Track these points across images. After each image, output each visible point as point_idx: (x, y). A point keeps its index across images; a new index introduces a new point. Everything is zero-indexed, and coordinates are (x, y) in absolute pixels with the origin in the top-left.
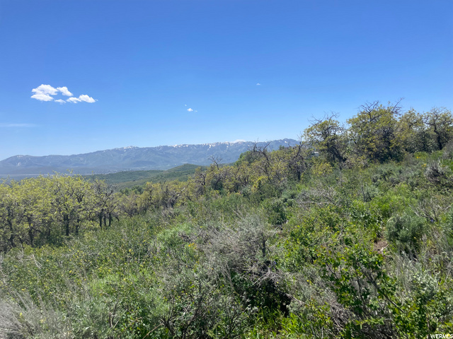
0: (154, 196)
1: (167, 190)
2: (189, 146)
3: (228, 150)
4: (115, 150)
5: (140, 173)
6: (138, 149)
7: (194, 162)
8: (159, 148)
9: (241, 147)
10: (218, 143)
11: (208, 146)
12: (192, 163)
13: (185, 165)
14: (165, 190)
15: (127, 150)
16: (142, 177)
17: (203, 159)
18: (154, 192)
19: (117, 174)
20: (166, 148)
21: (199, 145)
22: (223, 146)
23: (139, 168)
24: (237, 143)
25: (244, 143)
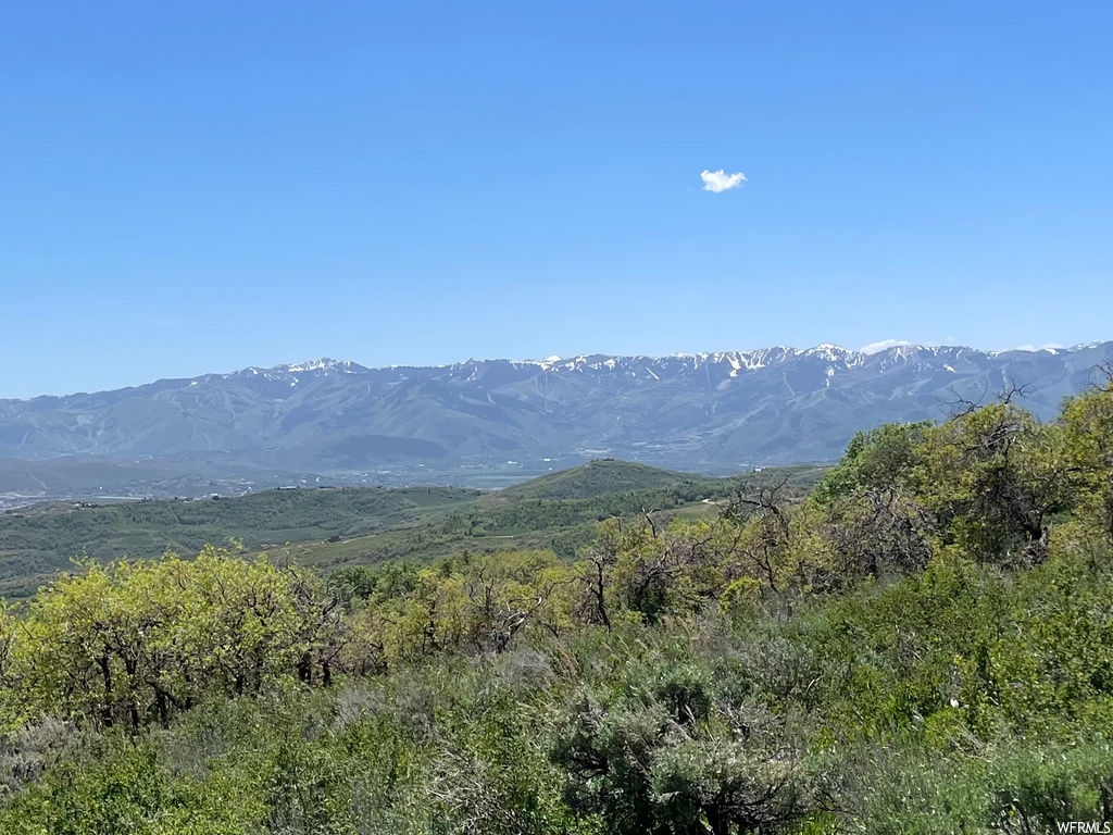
0: (445, 622)
1: (489, 600)
2: (624, 364)
3: (831, 394)
4: (245, 378)
5: (364, 501)
6: (359, 372)
7: (643, 452)
8: (464, 371)
9: (907, 373)
10: (777, 351)
11: (726, 364)
12: (636, 459)
13: (596, 466)
14: (481, 602)
15: (305, 376)
16: (374, 520)
17: (692, 435)
18: (444, 607)
19: (248, 502)
20: (499, 371)
21: (673, 364)
22: (808, 369)
23: (359, 476)
24: (886, 354)
25: (925, 354)
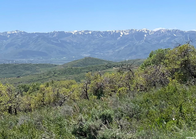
0: (47, 98)
1: (58, 93)
2: (93, 33)
3: (145, 41)
5: (26, 67)
6: (25, 34)
7: (98, 55)
8: (53, 34)
9: (164, 36)
10: (132, 30)
11: (119, 33)
12: (96, 57)
13: (86, 59)
14: (56, 93)
15: (11, 35)
16: (29, 72)
17: (111, 51)
18: (46, 94)
20: (62, 34)
21: (106, 33)
22: (139, 35)
23: (25, 61)
24: (159, 31)
25: (169, 31)
